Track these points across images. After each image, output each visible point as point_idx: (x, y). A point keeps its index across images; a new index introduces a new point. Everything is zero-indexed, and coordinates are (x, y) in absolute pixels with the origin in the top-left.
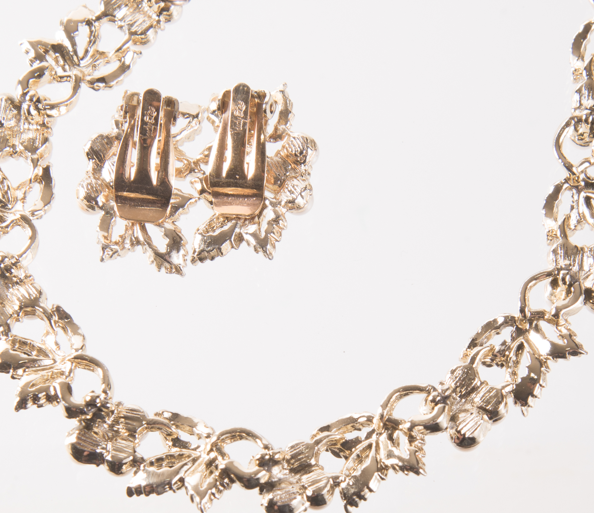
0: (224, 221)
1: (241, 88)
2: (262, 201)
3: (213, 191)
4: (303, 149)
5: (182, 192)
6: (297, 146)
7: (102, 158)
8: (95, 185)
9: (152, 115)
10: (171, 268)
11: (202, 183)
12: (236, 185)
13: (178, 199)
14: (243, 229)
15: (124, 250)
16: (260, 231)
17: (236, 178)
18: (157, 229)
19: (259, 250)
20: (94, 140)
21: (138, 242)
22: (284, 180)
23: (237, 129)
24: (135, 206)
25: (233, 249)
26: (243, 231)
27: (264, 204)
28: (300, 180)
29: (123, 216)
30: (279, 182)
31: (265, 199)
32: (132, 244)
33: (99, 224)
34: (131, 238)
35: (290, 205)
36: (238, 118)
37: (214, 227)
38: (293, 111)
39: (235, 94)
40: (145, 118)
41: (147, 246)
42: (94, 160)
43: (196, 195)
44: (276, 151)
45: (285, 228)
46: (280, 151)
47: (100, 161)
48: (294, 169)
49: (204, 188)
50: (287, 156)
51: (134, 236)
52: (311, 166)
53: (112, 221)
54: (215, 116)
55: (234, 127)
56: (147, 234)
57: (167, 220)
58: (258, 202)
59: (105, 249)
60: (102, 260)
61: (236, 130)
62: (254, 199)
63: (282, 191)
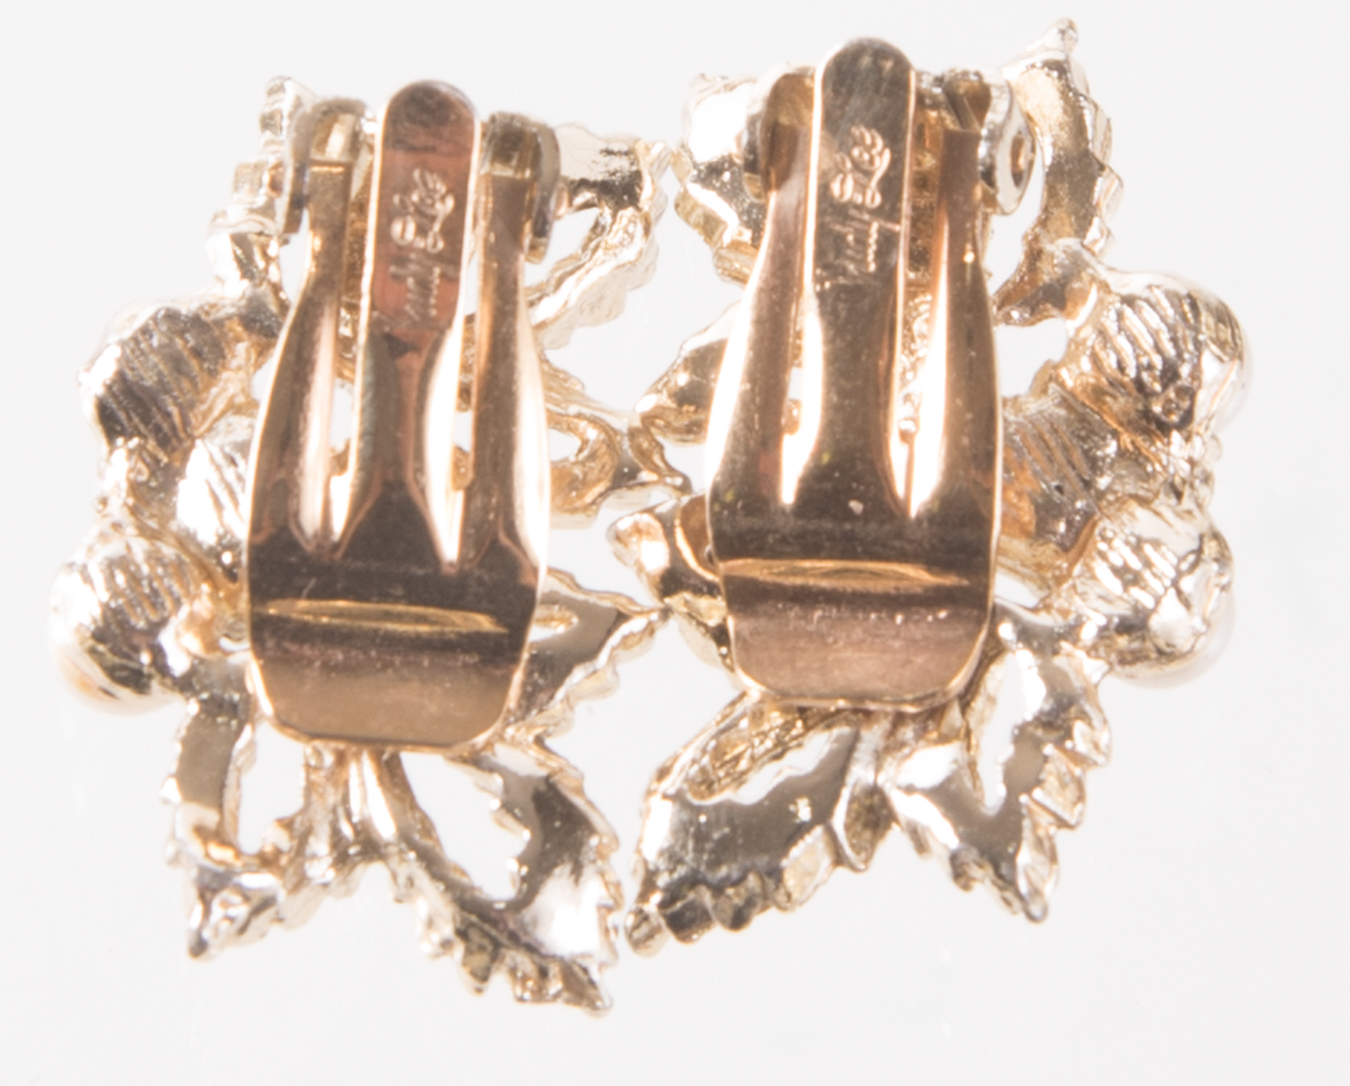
0: (787, 727)
1: (866, 61)
2: (979, 622)
3: (728, 580)
4: (1180, 355)
5: (578, 587)
6: (1147, 342)
7: (173, 427)
8: (145, 569)
9: (430, 211)
10: (543, 973)
11: (669, 534)
12: (849, 547)
13: (562, 620)
14: (890, 764)
15: (305, 892)
16: (975, 776)
17: (850, 515)
18: (464, 777)
19: (975, 872)
20: (135, 339)
21: (371, 848)
22: (1088, 516)
23: (851, 267)
24: (347, 669)
25: (842, 871)
26: (893, 776)
27: (993, 636)
28: (1168, 514)
29: (295, 719)
30: (1062, 527)
31: (999, 614)
32: (342, 859)
33: (173, 766)
34: (336, 833)
35: (1123, 641)
36: (853, 212)
37: (737, 759)
38: (1114, 160)
39: (836, 92)
40: (397, 228)
41: (411, 866)
42: (135, 441)
43: (645, 597)
44: (1037, 364)
45: (1100, 759)
46: (1056, 367)
47: (164, 442)
48: (1133, 459)
49: (684, 563)
50: (1098, 393)
51: (349, 815)
52: (1214, 437)
53: (241, 744)
54: (721, 192)
55: (831, 257)
56: (414, 806)
57: (510, 731)
58: (959, 631)
59: (215, 891)
60: (199, 947)
61: (844, 273)
62: (943, 614)
63: (1077, 569)
